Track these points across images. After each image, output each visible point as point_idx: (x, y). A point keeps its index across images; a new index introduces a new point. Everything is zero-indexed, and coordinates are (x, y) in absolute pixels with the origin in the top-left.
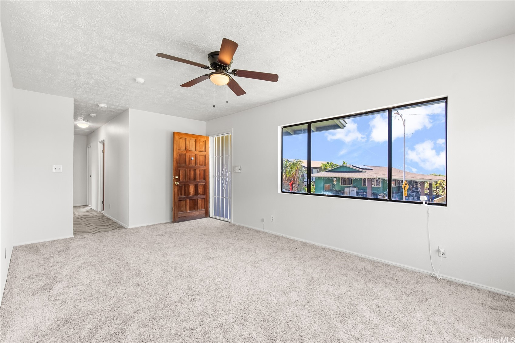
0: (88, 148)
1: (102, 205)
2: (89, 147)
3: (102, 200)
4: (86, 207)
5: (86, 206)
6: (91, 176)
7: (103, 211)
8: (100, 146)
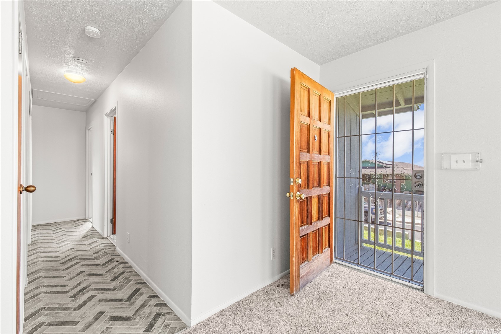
0: (87, 131)
1: (110, 226)
2: (89, 130)
3: (110, 217)
4: (84, 222)
5: (85, 220)
6: (92, 174)
7: (114, 236)
8: (107, 123)
